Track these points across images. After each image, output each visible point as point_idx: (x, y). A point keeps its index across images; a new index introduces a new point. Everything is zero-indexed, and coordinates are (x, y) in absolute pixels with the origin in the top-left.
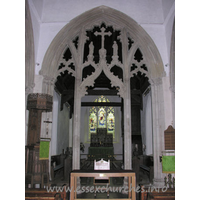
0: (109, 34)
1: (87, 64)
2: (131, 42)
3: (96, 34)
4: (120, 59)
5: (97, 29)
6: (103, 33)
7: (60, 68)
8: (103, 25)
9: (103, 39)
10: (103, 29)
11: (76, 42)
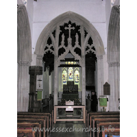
0: (73, 28)
1: (61, 47)
2: (86, 33)
3: (66, 28)
4: (80, 44)
5: (66, 25)
6: (70, 28)
7: (45, 49)
8: (70, 22)
9: (70, 32)
10: (70, 25)
11: (54, 33)
